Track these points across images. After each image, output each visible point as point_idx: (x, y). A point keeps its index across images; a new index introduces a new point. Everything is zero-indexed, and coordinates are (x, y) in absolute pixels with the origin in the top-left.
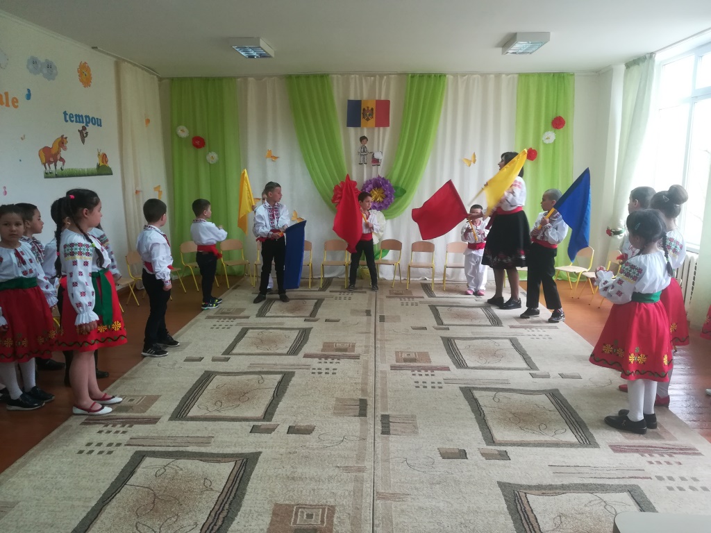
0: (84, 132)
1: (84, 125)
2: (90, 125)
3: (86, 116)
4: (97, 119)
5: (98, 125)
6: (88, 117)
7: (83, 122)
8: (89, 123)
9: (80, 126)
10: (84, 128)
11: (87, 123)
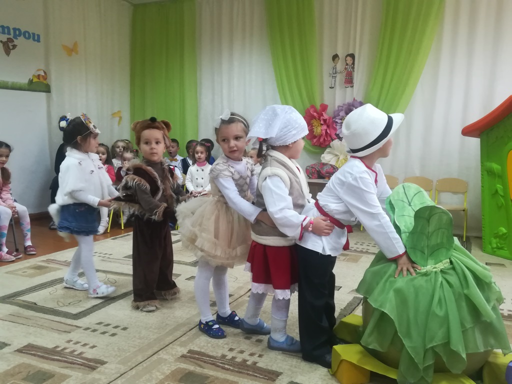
0: (10, 44)
1: (11, 36)
2: (21, 38)
3: (15, 29)
4: (34, 34)
5: (34, 40)
6: (19, 30)
7: (9, 33)
8: (20, 35)
9: (4, 38)
10: (10, 40)
11: (15, 36)
